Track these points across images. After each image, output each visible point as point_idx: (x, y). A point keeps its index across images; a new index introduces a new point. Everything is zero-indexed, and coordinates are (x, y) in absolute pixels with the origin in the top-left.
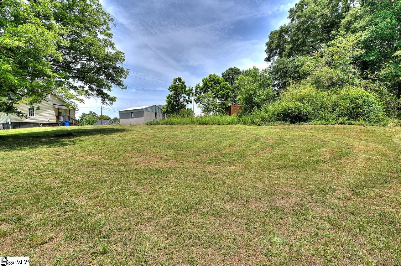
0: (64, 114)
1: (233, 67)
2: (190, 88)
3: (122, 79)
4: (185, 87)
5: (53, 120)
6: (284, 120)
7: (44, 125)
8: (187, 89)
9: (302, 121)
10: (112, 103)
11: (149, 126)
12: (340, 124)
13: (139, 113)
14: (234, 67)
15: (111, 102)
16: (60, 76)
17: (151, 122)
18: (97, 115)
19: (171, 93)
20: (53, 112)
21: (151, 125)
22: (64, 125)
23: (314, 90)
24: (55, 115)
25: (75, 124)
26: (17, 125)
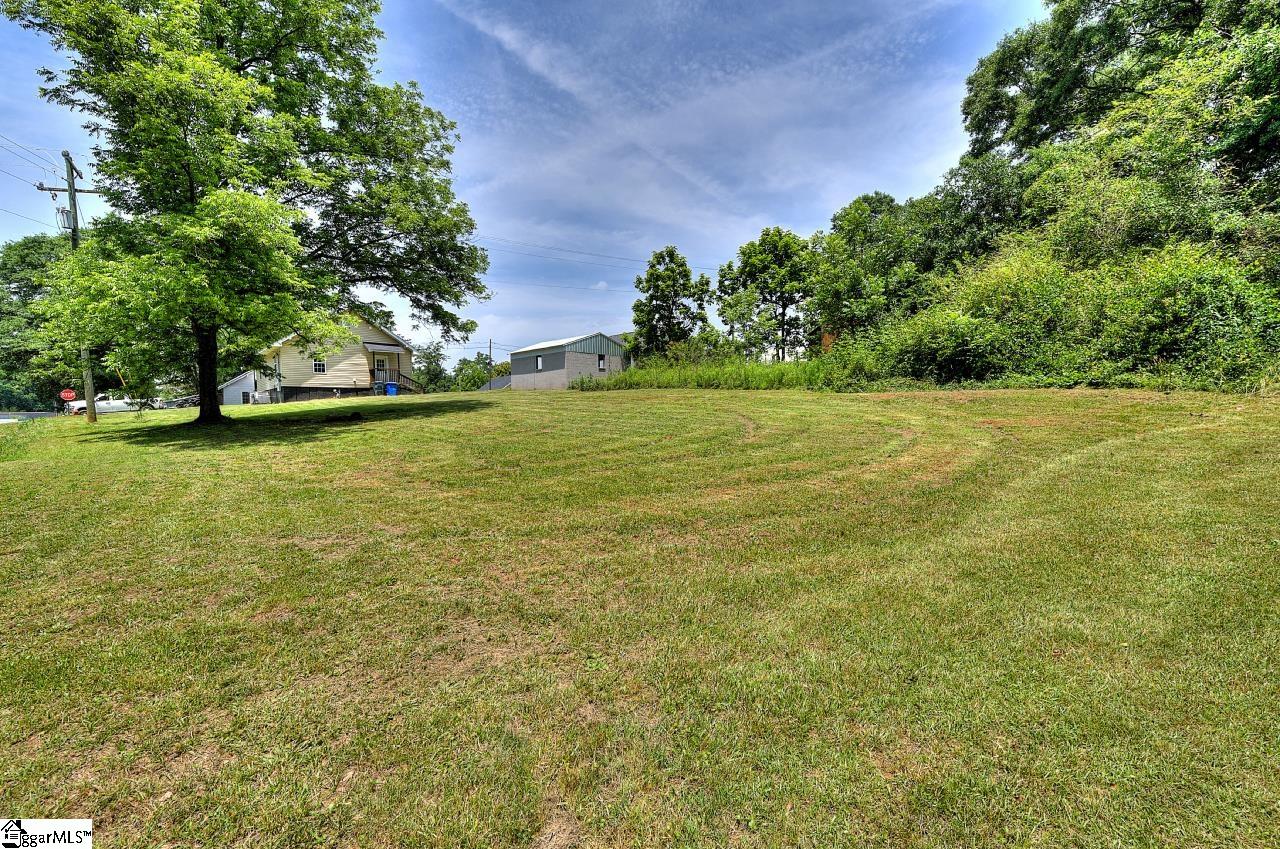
0: (387, 366)
1: (872, 194)
2: (702, 277)
3: (476, 275)
4: (686, 275)
5: (364, 380)
6: (918, 374)
7: (345, 392)
8: (694, 279)
9: (967, 377)
10: (467, 338)
11: (577, 394)
12: (1091, 384)
13: (554, 357)
14: (876, 193)
15: (463, 334)
16: (314, 286)
17: (582, 383)
18: (493, 364)
19: (643, 297)
20: (362, 361)
21: (582, 390)
22: (385, 394)
23: (1057, 267)
24: (368, 369)
25: (410, 390)
26: (291, 393)
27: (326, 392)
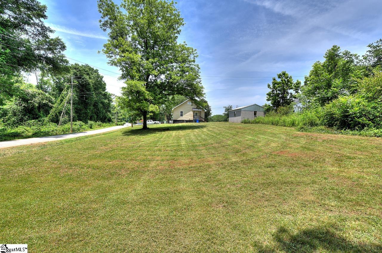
5: (192, 118)
7: (187, 121)
13: (239, 112)
20: (192, 113)
22: (196, 122)
24: (193, 115)
25: (203, 121)
26: (175, 121)
27: (182, 121)
